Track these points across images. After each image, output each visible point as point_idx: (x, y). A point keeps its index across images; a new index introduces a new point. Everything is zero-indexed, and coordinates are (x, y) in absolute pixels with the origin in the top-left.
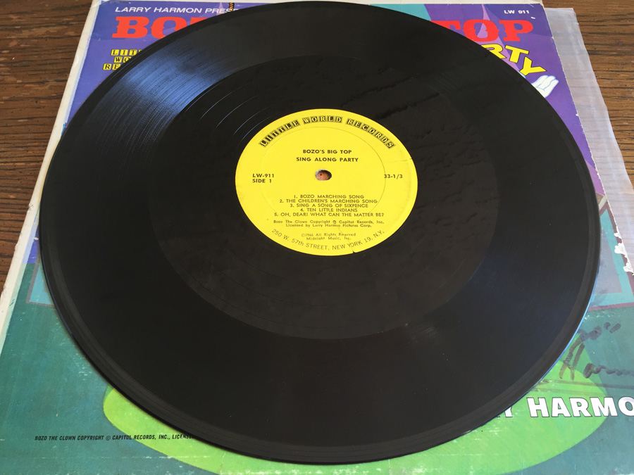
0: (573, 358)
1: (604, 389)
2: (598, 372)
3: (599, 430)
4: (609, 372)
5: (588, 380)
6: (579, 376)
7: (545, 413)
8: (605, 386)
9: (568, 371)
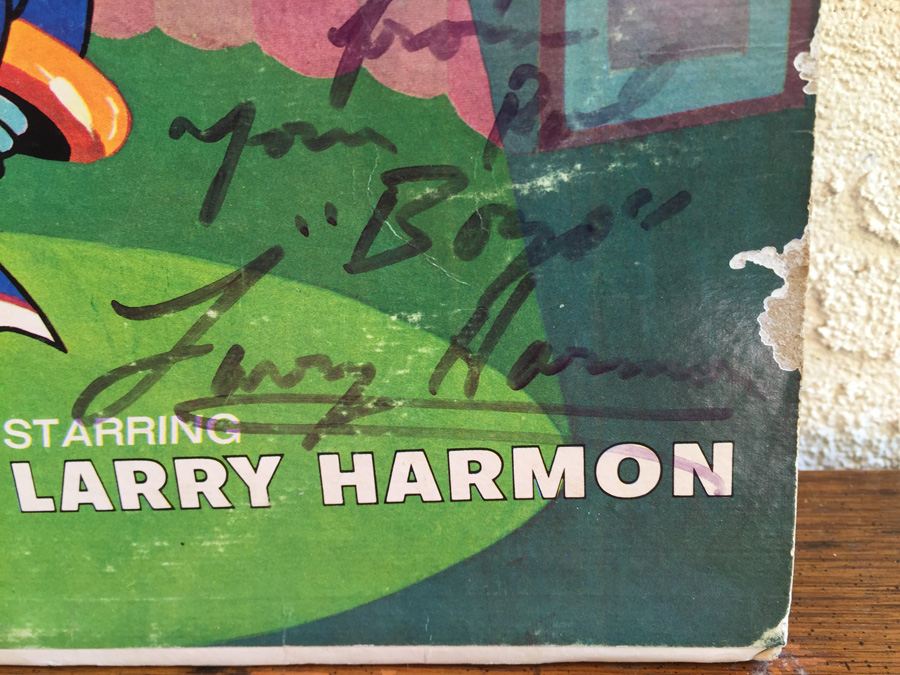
0: (486, 328)
1: (564, 421)
2: (559, 368)
3: (515, 536)
4: (597, 369)
5: (522, 396)
6: (494, 383)
7: (367, 494)
8: (570, 411)
9: (460, 369)
